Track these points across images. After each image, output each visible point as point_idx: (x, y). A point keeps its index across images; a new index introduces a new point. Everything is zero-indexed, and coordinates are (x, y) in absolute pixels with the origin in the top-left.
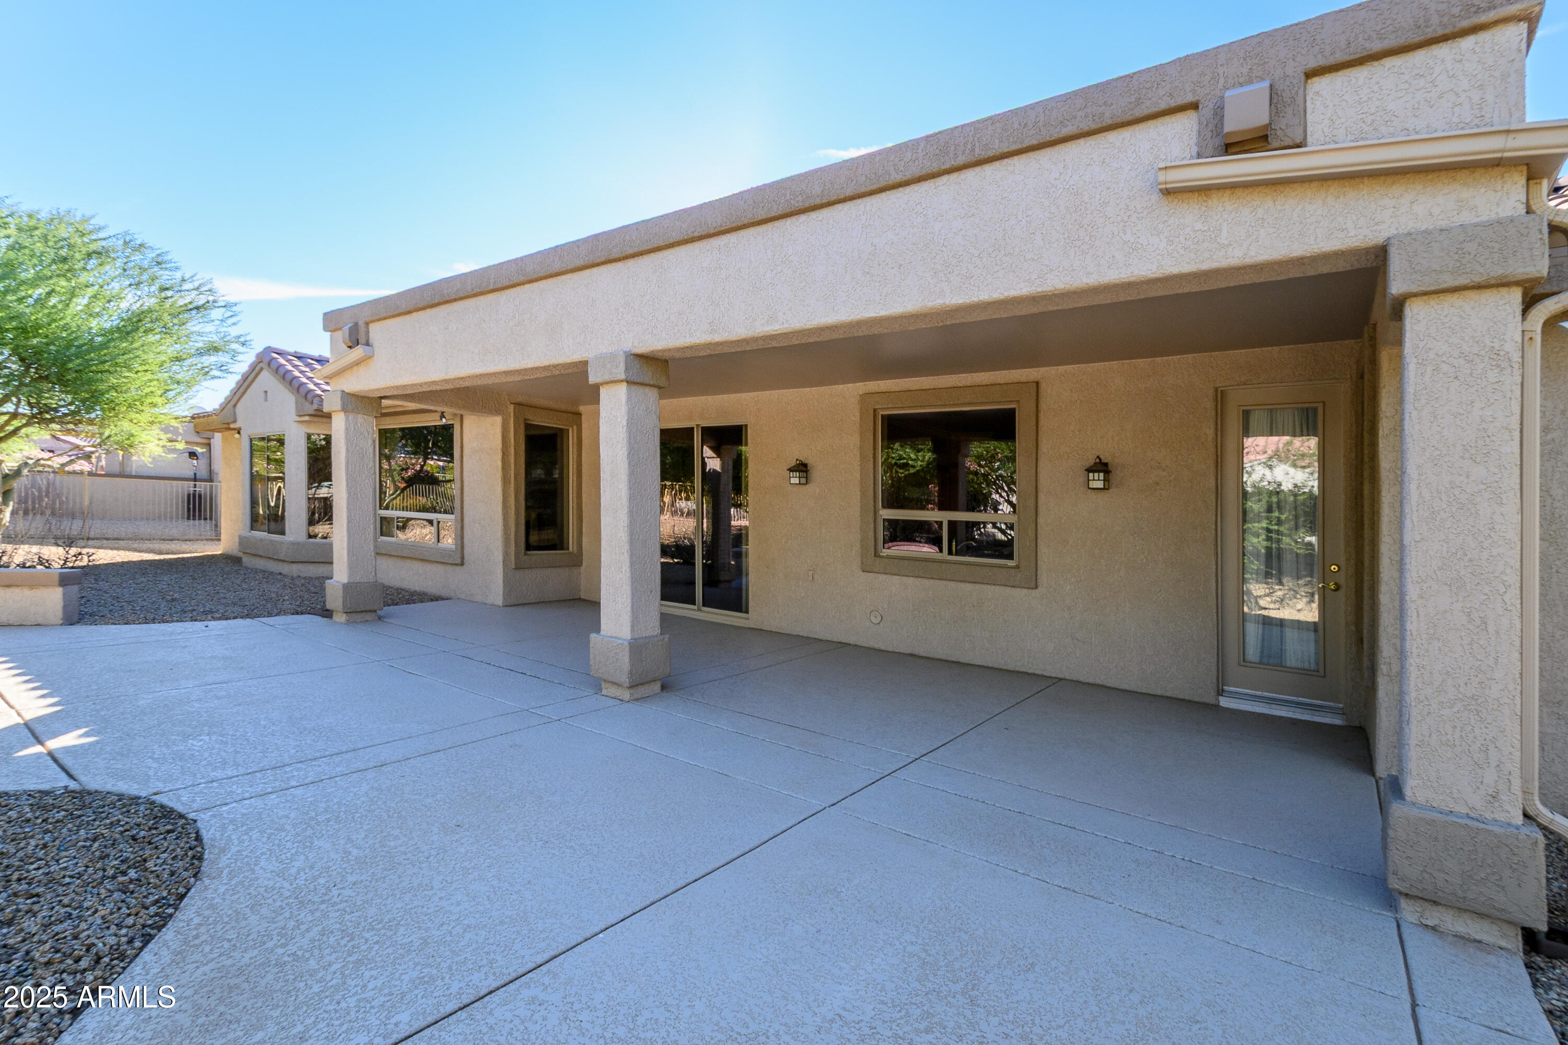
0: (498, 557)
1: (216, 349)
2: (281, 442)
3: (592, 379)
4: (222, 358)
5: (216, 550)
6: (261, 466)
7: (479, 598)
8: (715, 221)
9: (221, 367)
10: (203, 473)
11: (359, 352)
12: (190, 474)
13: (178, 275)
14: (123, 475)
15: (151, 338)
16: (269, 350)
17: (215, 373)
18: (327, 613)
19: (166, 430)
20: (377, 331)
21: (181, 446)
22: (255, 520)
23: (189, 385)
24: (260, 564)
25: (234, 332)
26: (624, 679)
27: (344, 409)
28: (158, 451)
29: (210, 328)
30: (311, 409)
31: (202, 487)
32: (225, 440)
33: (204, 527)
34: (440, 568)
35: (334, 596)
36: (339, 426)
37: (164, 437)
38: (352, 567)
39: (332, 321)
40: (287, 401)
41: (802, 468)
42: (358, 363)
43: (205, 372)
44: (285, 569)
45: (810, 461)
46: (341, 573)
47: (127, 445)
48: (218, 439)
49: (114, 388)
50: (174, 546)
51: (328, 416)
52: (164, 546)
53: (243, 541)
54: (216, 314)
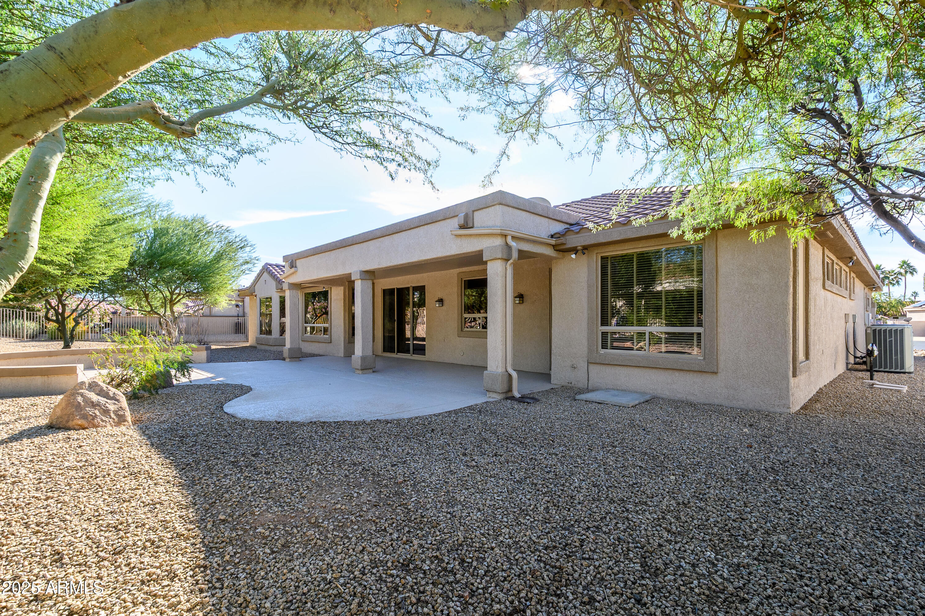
0: (342, 339)
1: (247, 263)
2: (271, 298)
3: (353, 279)
4: (249, 266)
5: (248, 344)
6: (264, 310)
7: (336, 355)
8: (379, 234)
9: (249, 269)
10: (241, 314)
11: (293, 270)
12: (236, 314)
13: (234, 234)
14: (211, 316)
15: (226, 262)
16: (267, 264)
17: (247, 272)
18: (284, 359)
19: (229, 297)
20: (299, 263)
21: (234, 302)
22: (261, 332)
23: (238, 277)
24: (263, 347)
25: (254, 255)
26: (359, 367)
27: (289, 289)
28: (226, 305)
29: (246, 255)
30: (280, 287)
31: (241, 320)
32: (250, 299)
33: (241, 336)
34: (324, 344)
35: (286, 354)
36: (287, 294)
37: (227, 298)
38: (291, 343)
39: (285, 258)
40: (273, 284)
41: (441, 301)
42: (293, 273)
43: (243, 272)
44: (272, 348)
45: (444, 298)
46: (288, 345)
47: (215, 303)
48: (247, 299)
49: (214, 282)
50: (231, 344)
51: (285, 291)
52: (228, 344)
53: (257, 339)
54: (248, 249)
